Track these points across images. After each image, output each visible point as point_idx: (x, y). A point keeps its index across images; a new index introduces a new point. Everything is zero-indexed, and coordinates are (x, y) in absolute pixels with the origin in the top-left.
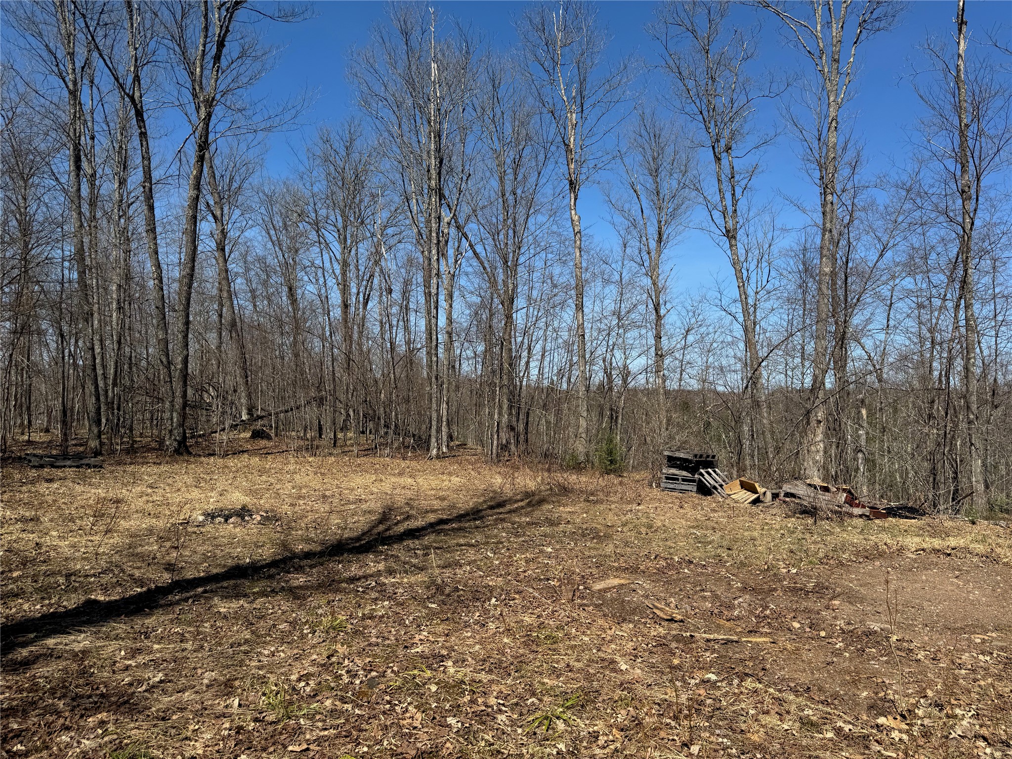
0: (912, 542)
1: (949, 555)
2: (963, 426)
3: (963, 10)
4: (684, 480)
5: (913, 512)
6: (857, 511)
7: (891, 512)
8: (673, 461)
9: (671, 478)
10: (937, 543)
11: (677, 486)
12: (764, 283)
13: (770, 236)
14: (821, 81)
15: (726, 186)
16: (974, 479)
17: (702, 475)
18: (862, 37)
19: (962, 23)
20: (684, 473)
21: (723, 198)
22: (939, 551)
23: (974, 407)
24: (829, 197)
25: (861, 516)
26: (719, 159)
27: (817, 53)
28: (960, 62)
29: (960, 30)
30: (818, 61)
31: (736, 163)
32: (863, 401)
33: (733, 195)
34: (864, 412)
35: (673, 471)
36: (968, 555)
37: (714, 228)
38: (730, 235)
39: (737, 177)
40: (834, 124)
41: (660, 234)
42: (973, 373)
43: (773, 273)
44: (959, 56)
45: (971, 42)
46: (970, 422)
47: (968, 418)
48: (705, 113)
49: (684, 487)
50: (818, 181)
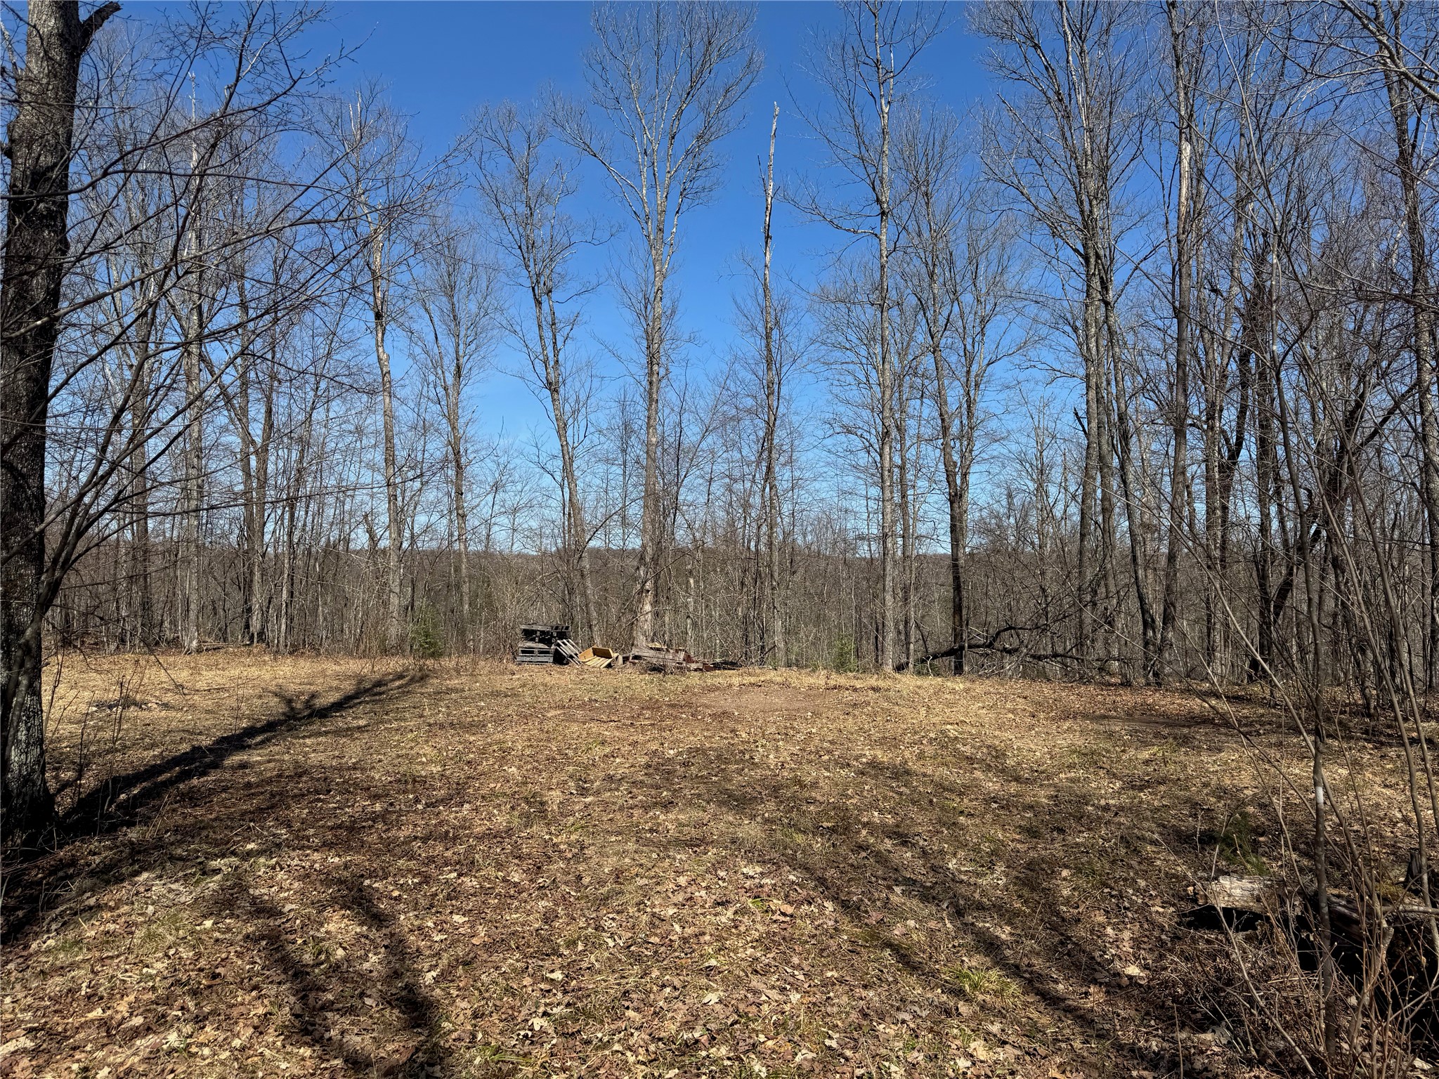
0: (736, 681)
1: (760, 686)
2: (768, 591)
4: (541, 652)
5: (733, 665)
6: (694, 666)
7: (717, 667)
8: (529, 634)
9: (528, 652)
10: (752, 680)
11: (534, 659)
12: (582, 438)
13: (587, 385)
14: (647, 248)
15: (548, 334)
16: (776, 637)
17: (559, 645)
18: (684, 208)
19: (768, 238)
20: (541, 645)
21: (544, 348)
22: (754, 684)
23: (776, 575)
24: (656, 367)
25: (696, 670)
26: (540, 303)
27: (642, 216)
28: (767, 271)
29: (766, 243)
30: (644, 225)
31: (557, 307)
32: (691, 572)
33: (555, 343)
34: (692, 581)
35: (530, 644)
37: (533, 377)
38: (552, 387)
39: (559, 326)
40: (659, 295)
41: (458, 367)
42: (775, 541)
43: (591, 429)
44: (766, 266)
46: (773, 589)
47: (772, 584)
48: (524, 248)
49: (540, 659)
50: (644, 349)
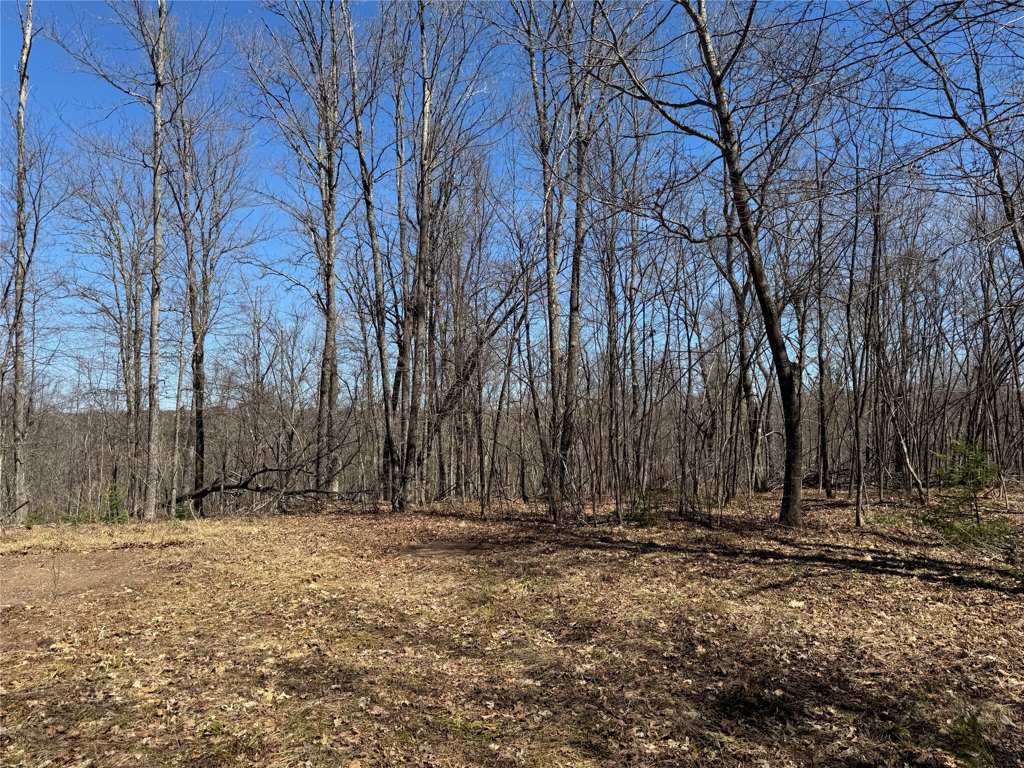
1: (25, 554)
3: (26, 64)
10: (13, 546)
16: (17, 492)
19: (24, 76)
22: (16, 552)
23: (21, 425)
28: (21, 110)
29: (22, 82)
36: (43, 551)
42: (21, 395)
44: (20, 104)
45: (32, 94)
46: (16, 440)
47: (15, 436)
